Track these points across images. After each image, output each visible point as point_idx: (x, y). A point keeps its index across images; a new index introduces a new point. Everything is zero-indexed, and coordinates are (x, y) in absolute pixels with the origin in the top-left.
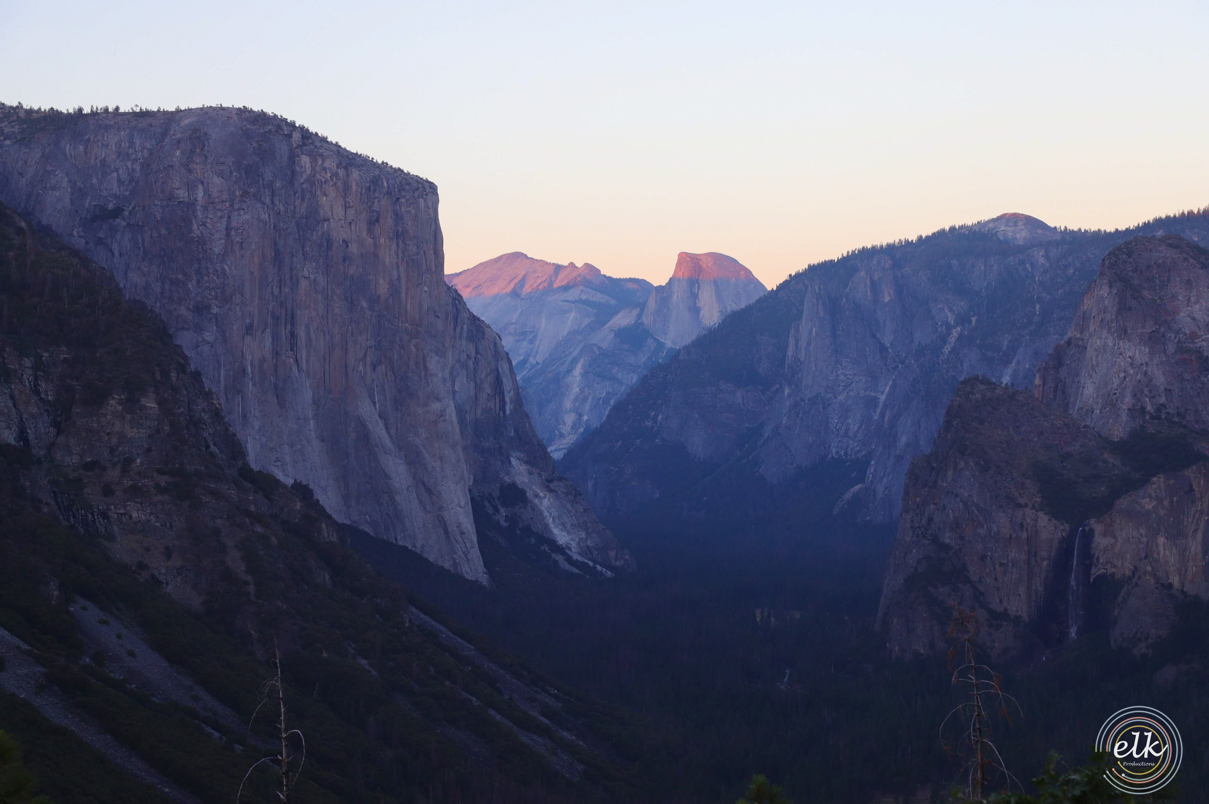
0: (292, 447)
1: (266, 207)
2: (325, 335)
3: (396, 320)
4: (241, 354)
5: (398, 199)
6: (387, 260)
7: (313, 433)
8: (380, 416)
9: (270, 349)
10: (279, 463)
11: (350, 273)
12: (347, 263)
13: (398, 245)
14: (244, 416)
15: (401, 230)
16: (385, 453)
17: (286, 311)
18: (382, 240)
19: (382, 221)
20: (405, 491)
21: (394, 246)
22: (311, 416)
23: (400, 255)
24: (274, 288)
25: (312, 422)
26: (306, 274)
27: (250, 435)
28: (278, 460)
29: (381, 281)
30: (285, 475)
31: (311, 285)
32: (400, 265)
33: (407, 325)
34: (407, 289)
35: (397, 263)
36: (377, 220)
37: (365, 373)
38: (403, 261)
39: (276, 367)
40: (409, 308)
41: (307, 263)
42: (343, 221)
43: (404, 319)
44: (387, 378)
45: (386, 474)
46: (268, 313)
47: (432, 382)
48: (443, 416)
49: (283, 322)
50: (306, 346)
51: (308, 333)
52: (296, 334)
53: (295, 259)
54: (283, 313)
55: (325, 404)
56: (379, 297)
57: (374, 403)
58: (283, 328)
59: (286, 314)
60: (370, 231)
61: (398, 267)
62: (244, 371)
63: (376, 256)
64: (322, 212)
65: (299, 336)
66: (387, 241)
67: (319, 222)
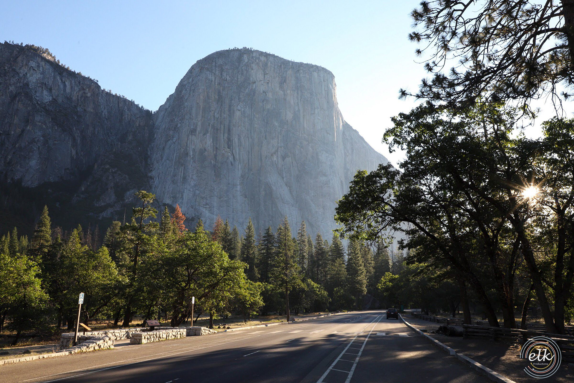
0: (220, 198)
1: (213, 74)
2: (249, 139)
3: (298, 133)
4: (186, 144)
5: (298, 70)
6: (292, 102)
7: (239, 193)
8: (286, 185)
9: (211, 145)
10: (208, 206)
11: (267, 108)
12: (265, 102)
13: (298, 93)
14: (184, 178)
15: (299, 85)
16: (283, 203)
17: (224, 126)
18: (289, 92)
19: (288, 81)
20: (294, 225)
21: (296, 94)
22: (238, 184)
23: (299, 99)
24: (216, 114)
25: (239, 187)
26: (239, 108)
27: (187, 189)
28: (207, 204)
29: (288, 113)
30: (211, 213)
31: (242, 114)
32: (299, 103)
33: (305, 135)
34: (304, 115)
35: (298, 103)
36: (285, 81)
37: (278, 162)
38: (301, 101)
39: (216, 156)
40: (305, 126)
41: (240, 103)
42: (263, 82)
43: (303, 132)
44: (293, 165)
45: (281, 215)
46: (209, 125)
47: (321, 166)
48: (328, 184)
49: (222, 132)
50: (238, 146)
51: (239, 139)
52: (231, 139)
53: (233, 101)
54: (222, 127)
55: (248, 177)
56: (287, 121)
57: (283, 178)
58: (222, 135)
59: (224, 129)
60: (281, 87)
61: (298, 105)
62: (187, 154)
63: (285, 100)
64: (251, 79)
65: (234, 141)
66: (292, 92)
67: (250, 84)
